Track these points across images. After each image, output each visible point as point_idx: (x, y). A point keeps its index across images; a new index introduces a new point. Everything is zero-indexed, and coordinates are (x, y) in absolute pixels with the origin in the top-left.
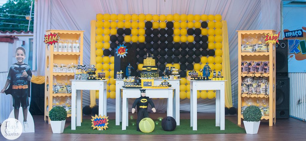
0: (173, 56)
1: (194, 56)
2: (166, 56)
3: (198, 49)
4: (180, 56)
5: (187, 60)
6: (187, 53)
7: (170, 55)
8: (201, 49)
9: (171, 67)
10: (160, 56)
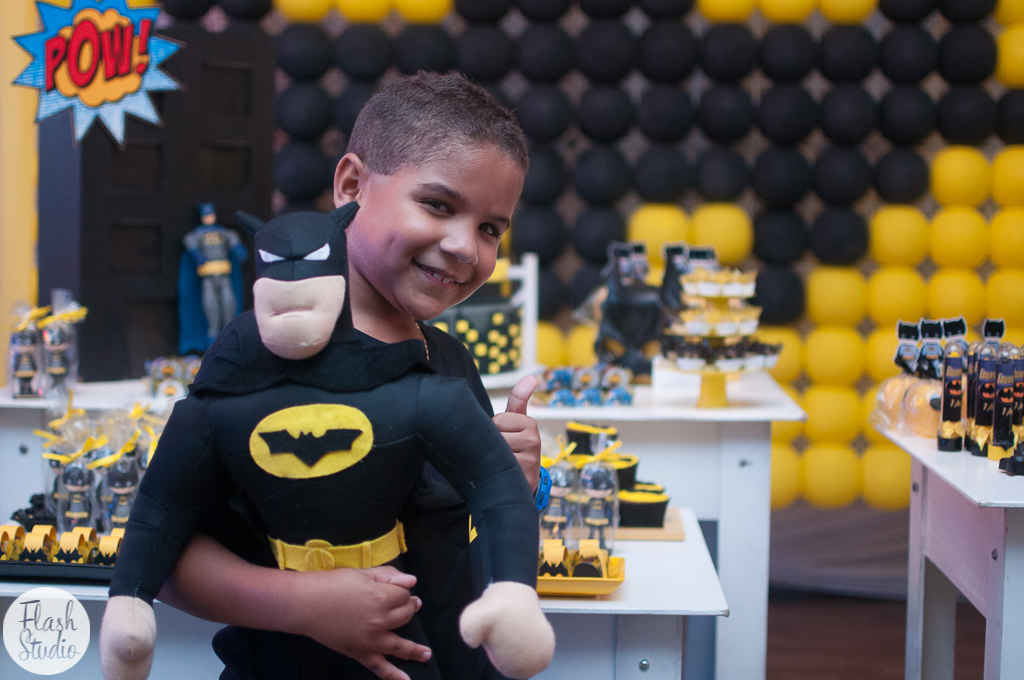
0: (696, 144)
1: (876, 147)
2: (633, 145)
3: (906, 79)
4: (754, 146)
5: (810, 180)
6: (814, 116)
7: (667, 136)
8: (935, 86)
9: (673, 251)
10: (583, 144)
